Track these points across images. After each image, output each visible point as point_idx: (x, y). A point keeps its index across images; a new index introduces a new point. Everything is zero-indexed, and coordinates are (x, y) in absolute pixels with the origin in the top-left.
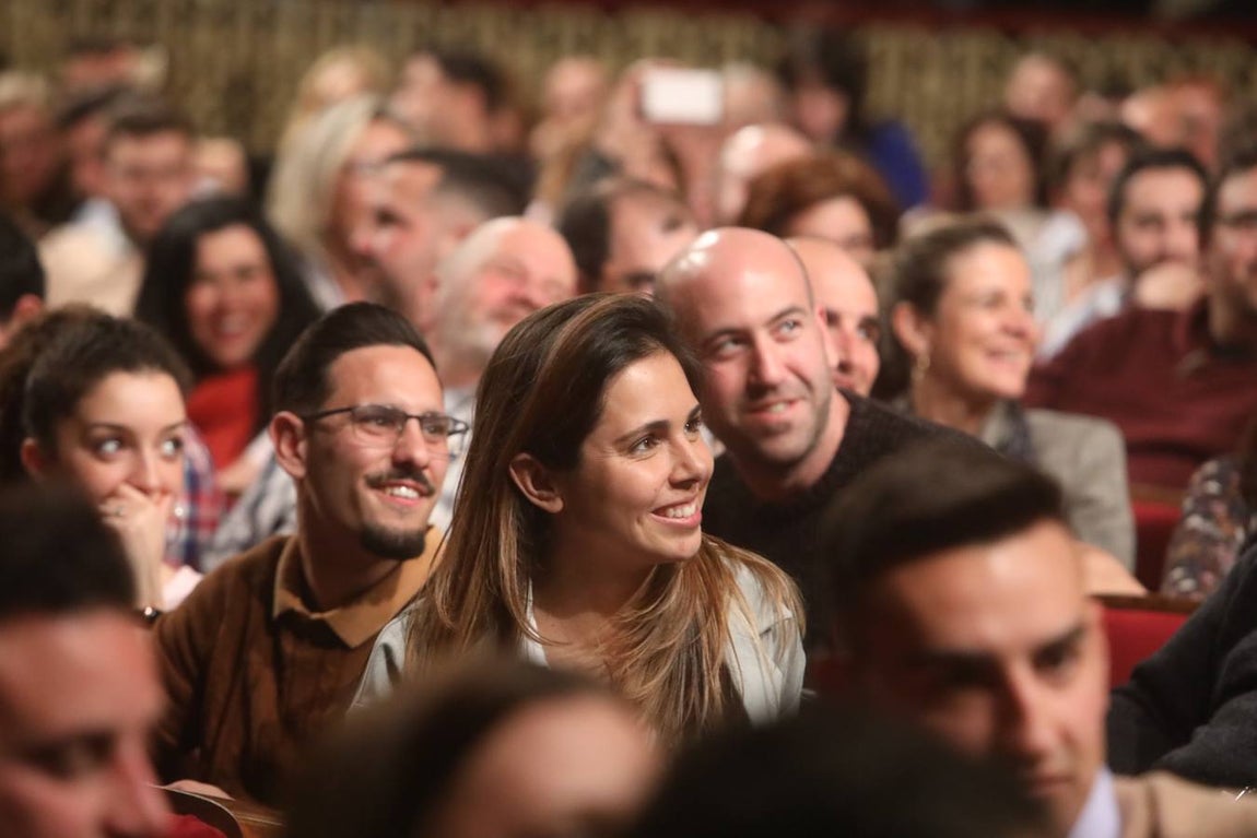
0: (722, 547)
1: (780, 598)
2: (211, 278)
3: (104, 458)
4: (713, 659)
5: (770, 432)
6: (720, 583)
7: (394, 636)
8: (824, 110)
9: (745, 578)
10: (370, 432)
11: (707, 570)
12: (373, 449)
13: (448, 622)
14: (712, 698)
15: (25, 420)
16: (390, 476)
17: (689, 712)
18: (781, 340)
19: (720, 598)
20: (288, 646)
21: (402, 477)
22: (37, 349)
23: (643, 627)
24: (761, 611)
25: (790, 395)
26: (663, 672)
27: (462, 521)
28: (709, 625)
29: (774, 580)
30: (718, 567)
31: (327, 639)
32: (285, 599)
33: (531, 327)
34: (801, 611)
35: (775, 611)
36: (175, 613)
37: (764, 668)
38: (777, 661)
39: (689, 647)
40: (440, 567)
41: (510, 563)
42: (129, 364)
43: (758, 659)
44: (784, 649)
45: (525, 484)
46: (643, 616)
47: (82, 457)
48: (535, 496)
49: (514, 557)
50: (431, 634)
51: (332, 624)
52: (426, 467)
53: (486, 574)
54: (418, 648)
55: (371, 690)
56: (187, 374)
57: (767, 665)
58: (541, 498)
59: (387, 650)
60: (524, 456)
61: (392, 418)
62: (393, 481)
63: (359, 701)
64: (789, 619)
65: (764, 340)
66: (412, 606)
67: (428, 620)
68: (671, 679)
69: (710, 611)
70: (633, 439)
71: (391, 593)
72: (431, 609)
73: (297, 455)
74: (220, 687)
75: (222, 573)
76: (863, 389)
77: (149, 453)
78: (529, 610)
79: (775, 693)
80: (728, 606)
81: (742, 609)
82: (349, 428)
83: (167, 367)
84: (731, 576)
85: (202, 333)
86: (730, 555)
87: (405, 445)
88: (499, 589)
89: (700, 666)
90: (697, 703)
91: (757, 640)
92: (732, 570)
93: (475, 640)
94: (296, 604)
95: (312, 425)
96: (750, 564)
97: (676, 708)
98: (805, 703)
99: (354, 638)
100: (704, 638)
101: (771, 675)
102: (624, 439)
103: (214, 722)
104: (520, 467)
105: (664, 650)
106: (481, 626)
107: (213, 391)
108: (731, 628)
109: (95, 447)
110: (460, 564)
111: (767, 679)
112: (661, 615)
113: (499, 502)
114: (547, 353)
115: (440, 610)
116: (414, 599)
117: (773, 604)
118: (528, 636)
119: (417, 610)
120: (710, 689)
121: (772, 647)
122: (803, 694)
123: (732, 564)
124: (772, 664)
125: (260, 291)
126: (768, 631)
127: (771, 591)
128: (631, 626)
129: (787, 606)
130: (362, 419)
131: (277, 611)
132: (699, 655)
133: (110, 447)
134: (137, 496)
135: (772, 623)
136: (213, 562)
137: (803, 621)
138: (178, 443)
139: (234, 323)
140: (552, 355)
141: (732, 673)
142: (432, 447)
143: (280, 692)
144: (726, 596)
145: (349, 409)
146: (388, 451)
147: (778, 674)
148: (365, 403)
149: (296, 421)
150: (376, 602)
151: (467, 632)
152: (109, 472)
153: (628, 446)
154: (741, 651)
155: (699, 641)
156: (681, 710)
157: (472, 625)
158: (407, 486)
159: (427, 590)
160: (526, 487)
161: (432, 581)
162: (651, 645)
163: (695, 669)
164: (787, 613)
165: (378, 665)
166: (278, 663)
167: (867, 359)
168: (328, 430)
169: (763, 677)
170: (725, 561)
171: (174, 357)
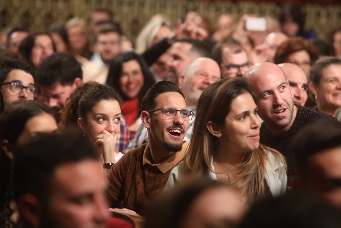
0: (264, 147)
1: (280, 161)
2: (127, 74)
3: (100, 123)
4: (262, 177)
5: (280, 119)
6: (264, 156)
7: (175, 171)
8: (293, 28)
9: (270, 155)
10: (167, 115)
11: (260, 153)
12: (168, 120)
13: (190, 167)
14: (261, 188)
15: (79, 112)
16: (172, 127)
17: (255, 191)
18: (281, 92)
19: (264, 161)
20: (146, 173)
21: (176, 127)
22: (81, 93)
23: (242, 169)
24: (275, 164)
25: (284, 107)
26: (248, 180)
27: (193, 140)
28: (260, 168)
29: (278, 156)
30: (263, 152)
31: (158, 171)
32: (145, 161)
33: (211, 87)
34: (286, 164)
35: (279, 164)
36: (116, 164)
37: (276, 180)
38: (280, 178)
39: (255, 174)
40: (187, 153)
41: (206, 151)
42: (106, 98)
43: (274, 178)
44: (281, 175)
45: (211, 129)
46: (243, 165)
47: (94, 122)
48: (214, 133)
49: (208, 150)
50: (185, 171)
51: (158, 167)
52: (182, 124)
53: (200, 154)
54: (182, 174)
55: (169, 186)
56: (121, 100)
57: (277, 179)
58: (215, 133)
59: (174, 175)
60: (210, 122)
61: (173, 111)
62: (174, 128)
63: (166, 188)
64: (283, 167)
65: (277, 92)
66: (180, 163)
67: (184, 167)
68: (250, 183)
69: (261, 164)
70: (239, 116)
71: (173, 159)
72: (185, 164)
73: (148, 123)
74: (129, 184)
75: (129, 154)
76: (303, 105)
77: (111, 121)
78: (212, 163)
79: (279, 187)
80: (266, 163)
81: (270, 164)
82: (161, 114)
83: (116, 99)
84: (267, 155)
85: (124, 89)
86: (266, 149)
87: (177, 118)
88: (203, 158)
89: (258, 179)
90: (257, 189)
91: (274, 172)
92: (267, 153)
93: (197, 172)
94: (149, 162)
95: (151, 114)
96: (272, 152)
97: (251, 191)
98: (287, 190)
99: (164, 171)
100: (259, 172)
101: (278, 182)
102: (237, 116)
103: (127, 194)
104: (209, 125)
105: (248, 175)
106: (199, 168)
107: (127, 104)
108: (267, 169)
109: (97, 120)
110: (193, 152)
111: (277, 183)
112: (247, 165)
113: (204, 135)
114: (216, 93)
115: (187, 164)
116: (180, 161)
117: (278, 162)
118: (212, 171)
119: (181, 164)
120: (261, 186)
121: (278, 174)
122: (287, 188)
123: (267, 151)
124: (278, 178)
125: (139, 77)
126: (277, 170)
127: (278, 159)
128: (239, 168)
129: (282, 163)
130: (165, 112)
131: (143, 164)
132: (258, 176)
133: (101, 120)
134: (108, 133)
135: (278, 168)
136: (127, 151)
137: (286, 167)
138: (119, 119)
139: (132, 86)
140: (217, 94)
141: (267, 181)
142: (184, 119)
143: (145, 186)
144: (265, 160)
145: (161, 109)
146: (172, 120)
147: (280, 182)
148: (166, 107)
149: (147, 113)
150: (169, 162)
151: (195, 170)
152: (101, 126)
153: (238, 118)
154: (269, 175)
155: (258, 172)
156: (253, 191)
157: (196, 168)
158: (178, 130)
159: (184, 159)
160: (211, 131)
161: (185, 157)
162: (245, 173)
163: (257, 180)
164: (282, 165)
165: (171, 178)
166: (144, 177)
167: (304, 96)
168: (156, 115)
169: (275, 182)
170: (265, 151)
171: (118, 95)
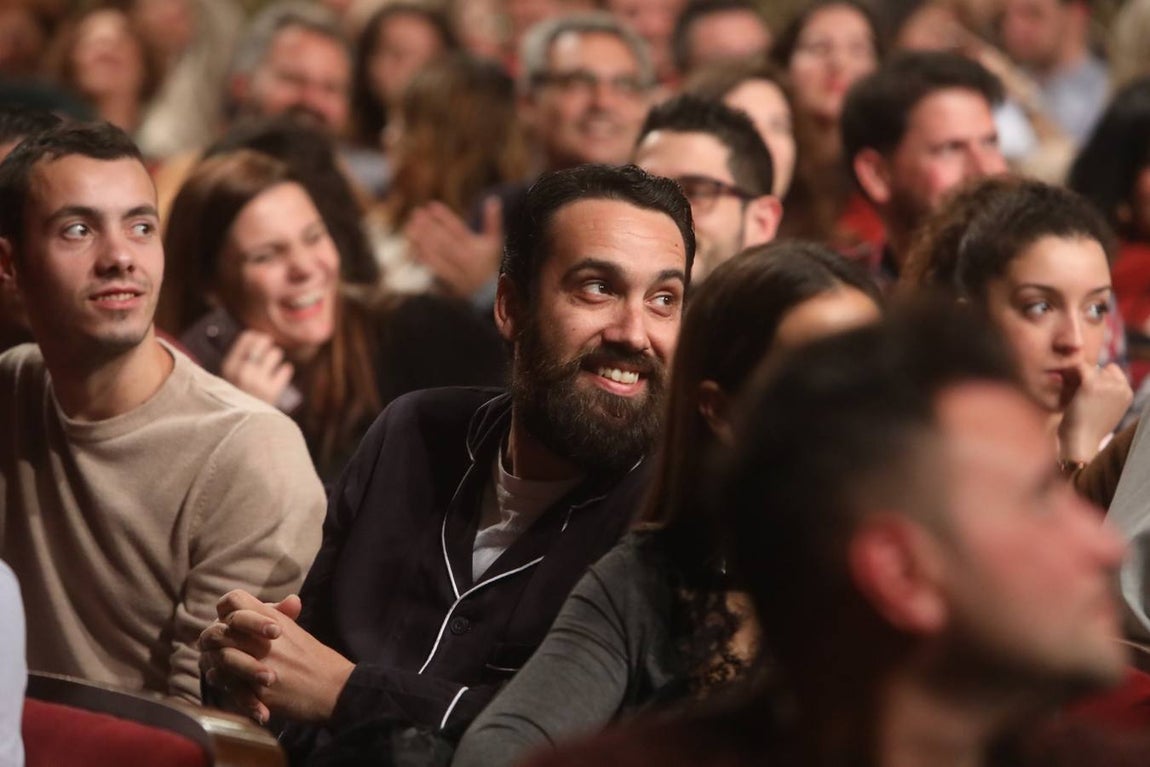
3: (1032, 319)
15: (957, 278)
42: (1060, 228)
77: (1075, 315)
133: (1039, 308)
138: (1102, 307)
152: (1035, 333)
